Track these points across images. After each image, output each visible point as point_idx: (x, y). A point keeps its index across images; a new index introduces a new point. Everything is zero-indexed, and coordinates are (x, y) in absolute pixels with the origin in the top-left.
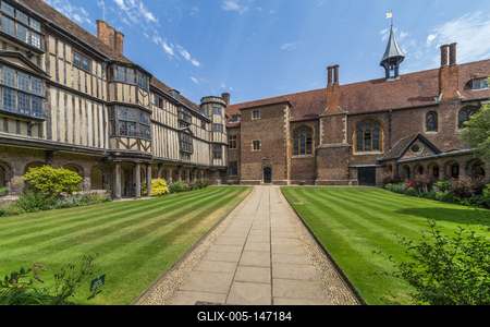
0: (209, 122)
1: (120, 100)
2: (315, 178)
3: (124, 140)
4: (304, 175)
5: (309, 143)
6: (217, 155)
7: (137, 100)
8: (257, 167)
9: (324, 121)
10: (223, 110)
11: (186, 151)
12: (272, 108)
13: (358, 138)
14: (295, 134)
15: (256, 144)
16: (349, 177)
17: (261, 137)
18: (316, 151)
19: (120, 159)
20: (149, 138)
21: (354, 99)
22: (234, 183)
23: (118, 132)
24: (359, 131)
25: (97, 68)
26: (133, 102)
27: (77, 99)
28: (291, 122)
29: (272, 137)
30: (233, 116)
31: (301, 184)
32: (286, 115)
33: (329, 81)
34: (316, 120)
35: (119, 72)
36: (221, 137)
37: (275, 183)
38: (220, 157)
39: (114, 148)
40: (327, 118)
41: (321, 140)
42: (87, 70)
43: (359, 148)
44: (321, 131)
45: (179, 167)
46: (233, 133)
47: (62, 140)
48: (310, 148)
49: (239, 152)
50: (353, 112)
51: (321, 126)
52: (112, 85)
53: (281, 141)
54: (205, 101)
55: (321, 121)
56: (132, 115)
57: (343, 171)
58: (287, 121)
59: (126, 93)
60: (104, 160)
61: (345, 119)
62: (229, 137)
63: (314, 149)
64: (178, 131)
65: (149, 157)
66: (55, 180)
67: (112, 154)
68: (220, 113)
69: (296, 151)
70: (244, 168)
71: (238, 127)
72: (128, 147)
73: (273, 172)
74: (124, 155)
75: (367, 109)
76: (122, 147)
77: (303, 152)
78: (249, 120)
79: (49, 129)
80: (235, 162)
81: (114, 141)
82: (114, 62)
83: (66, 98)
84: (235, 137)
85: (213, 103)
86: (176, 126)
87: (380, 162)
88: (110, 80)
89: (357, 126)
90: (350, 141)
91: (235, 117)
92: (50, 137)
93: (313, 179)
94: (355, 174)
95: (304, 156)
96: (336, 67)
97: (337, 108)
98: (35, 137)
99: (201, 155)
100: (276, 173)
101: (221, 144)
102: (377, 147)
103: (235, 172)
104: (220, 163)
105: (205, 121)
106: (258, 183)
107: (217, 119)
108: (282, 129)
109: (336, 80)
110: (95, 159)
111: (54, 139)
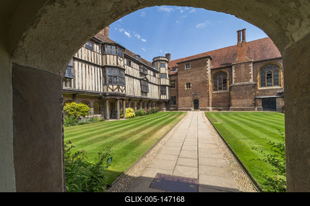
0: (158, 72)
1: (108, 64)
2: (229, 106)
3: (111, 86)
4: (221, 104)
5: (225, 82)
6: (163, 93)
7: (117, 63)
8: (189, 99)
9: (236, 67)
10: (166, 65)
11: (144, 91)
12: (198, 61)
13: (262, 77)
14: (214, 77)
15: (188, 85)
16: (255, 105)
17: (191, 80)
18: (230, 88)
19: (108, 97)
20: (124, 84)
21: (258, 51)
22: (174, 110)
23: (107, 82)
24: (262, 72)
25: (96, 47)
26: (115, 65)
27: (87, 66)
28: (212, 70)
29: (198, 80)
30: (173, 68)
31: (220, 110)
32: (208, 65)
33: (239, 40)
34: (229, 67)
35: (108, 49)
36: (166, 82)
37: (201, 110)
38: (165, 94)
39: (105, 91)
40: (238, 66)
41: (234, 80)
42: (92, 49)
43: (262, 85)
44: (234, 74)
45: (141, 100)
46: (173, 78)
47: (81, 88)
48: (225, 86)
49: (177, 90)
50: (257, 60)
51: (234, 71)
52: (104, 56)
53: (205, 82)
54: (155, 60)
55: (233, 68)
56: (115, 72)
57: (250, 101)
58: (209, 69)
59: (111, 60)
60: (100, 98)
61: (251, 65)
62: (171, 81)
63: (228, 86)
64: (140, 80)
65: (124, 95)
66: (78, 110)
67: (104, 94)
68: (164, 67)
69: (215, 88)
70: (180, 100)
71: (176, 75)
72: (113, 90)
73: (200, 102)
74: (111, 95)
75: (268, 57)
76: (110, 91)
77: (220, 89)
78: (183, 70)
79: (74, 83)
80: (175, 97)
81: (105, 87)
82: (105, 43)
83: (82, 66)
84: (174, 81)
85: (160, 60)
86: (138, 76)
87: (280, 94)
88: (103, 53)
89: (261, 69)
90: (255, 80)
91: (174, 69)
92: (75, 87)
93: (228, 107)
94: (260, 103)
95: (221, 91)
96: (243, 31)
97: (245, 58)
98: (68, 88)
99: (154, 93)
100: (201, 103)
101: (165, 86)
102: (277, 83)
103: (175, 103)
104: (165, 97)
105: (155, 72)
106: (190, 110)
107: (163, 70)
108: (206, 74)
109: (244, 38)
110: (96, 97)
111: (77, 88)
